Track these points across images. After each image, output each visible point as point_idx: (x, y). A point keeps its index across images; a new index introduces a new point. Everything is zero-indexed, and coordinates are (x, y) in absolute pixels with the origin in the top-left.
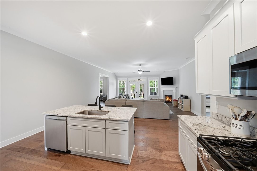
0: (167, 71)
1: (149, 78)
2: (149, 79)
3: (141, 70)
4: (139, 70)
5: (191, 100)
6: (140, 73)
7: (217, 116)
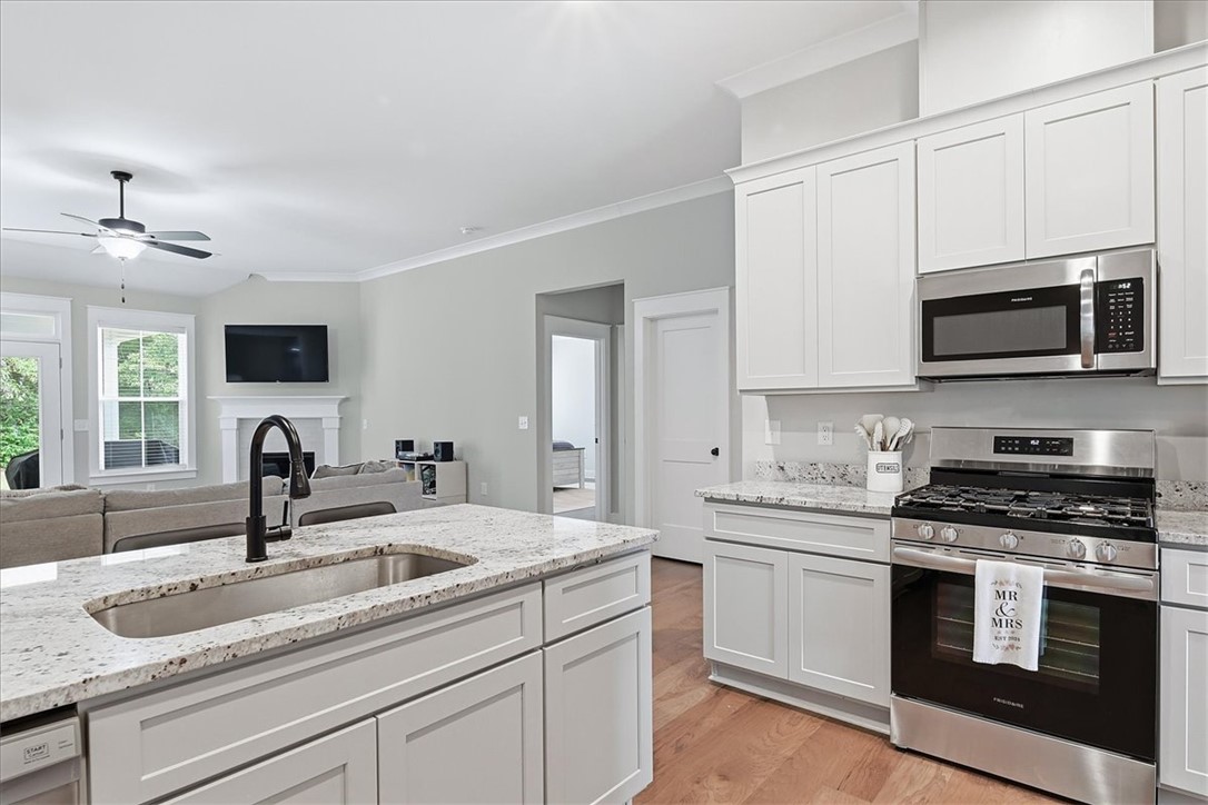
0: (269, 279)
1: (94, 312)
2: (102, 323)
3: (139, 227)
4: (107, 223)
5: (467, 465)
6: (124, 247)
7: (782, 468)
